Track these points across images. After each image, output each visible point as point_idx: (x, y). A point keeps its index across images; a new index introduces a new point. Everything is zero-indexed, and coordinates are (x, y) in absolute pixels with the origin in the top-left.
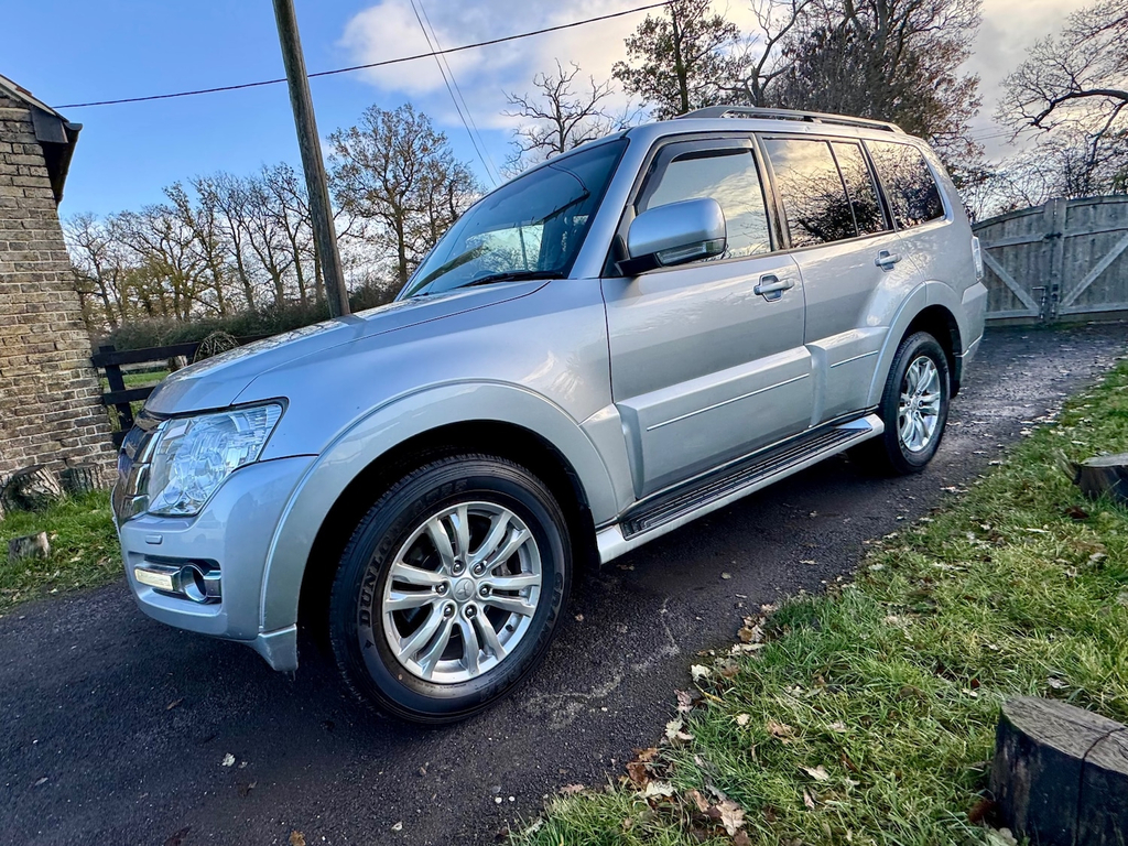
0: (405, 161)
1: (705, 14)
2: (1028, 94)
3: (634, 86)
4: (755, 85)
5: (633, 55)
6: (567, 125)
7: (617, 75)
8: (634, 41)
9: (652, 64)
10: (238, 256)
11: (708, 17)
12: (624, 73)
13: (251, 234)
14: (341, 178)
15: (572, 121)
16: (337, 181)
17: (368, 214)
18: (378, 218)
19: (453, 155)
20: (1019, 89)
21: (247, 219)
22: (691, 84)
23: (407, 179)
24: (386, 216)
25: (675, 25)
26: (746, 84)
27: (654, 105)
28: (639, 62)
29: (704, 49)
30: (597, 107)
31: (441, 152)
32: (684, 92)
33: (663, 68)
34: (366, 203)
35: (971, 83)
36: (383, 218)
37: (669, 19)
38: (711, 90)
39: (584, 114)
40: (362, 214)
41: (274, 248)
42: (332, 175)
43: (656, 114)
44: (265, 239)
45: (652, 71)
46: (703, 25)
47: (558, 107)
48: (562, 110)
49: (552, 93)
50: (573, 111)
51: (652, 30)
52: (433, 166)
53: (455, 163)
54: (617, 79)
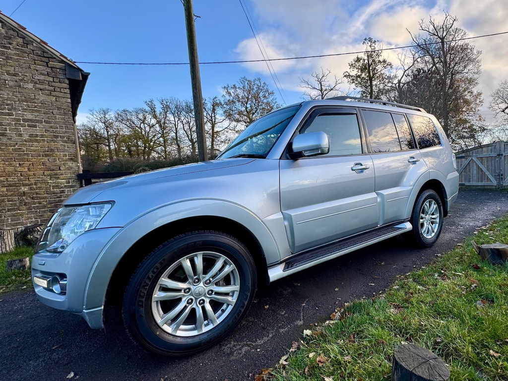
0: (256, 101)
1: (380, 57)
2: (500, 100)
3: (352, 81)
4: (399, 86)
5: (352, 70)
6: (325, 93)
7: (345, 76)
8: (352, 64)
9: (359, 74)
10: (176, 133)
11: (381, 59)
12: (348, 76)
13: (183, 124)
14: (227, 105)
15: (327, 92)
16: (225, 106)
17: (238, 121)
18: (242, 123)
19: (277, 100)
20: (497, 98)
21: (182, 118)
22: (374, 83)
23: (256, 108)
24: (245, 122)
25: (368, 60)
26: (396, 85)
27: (359, 89)
28: (354, 72)
29: (379, 71)
30: (337, 87)
31: (271, 99)
32: (371, 86)
33: (363, 75)
34: (237, 116)
35: (480, 94)
36: (244, 123)
37: (366, 58)
38: (381, 86)
39: (332, 89)
40: (235, 121)
41: (193, 132)
42: (223, 103)
43: (360, 93)
44: (190, 127)
45: (359, 76)
46: (379, 61)
47: (321, 86)
48: (323, 87)
49: (319, 80)
50: (327, 88)
51: (359, 61)
52: (268, 104)
53: (277, 103)
54: (345, 78)
